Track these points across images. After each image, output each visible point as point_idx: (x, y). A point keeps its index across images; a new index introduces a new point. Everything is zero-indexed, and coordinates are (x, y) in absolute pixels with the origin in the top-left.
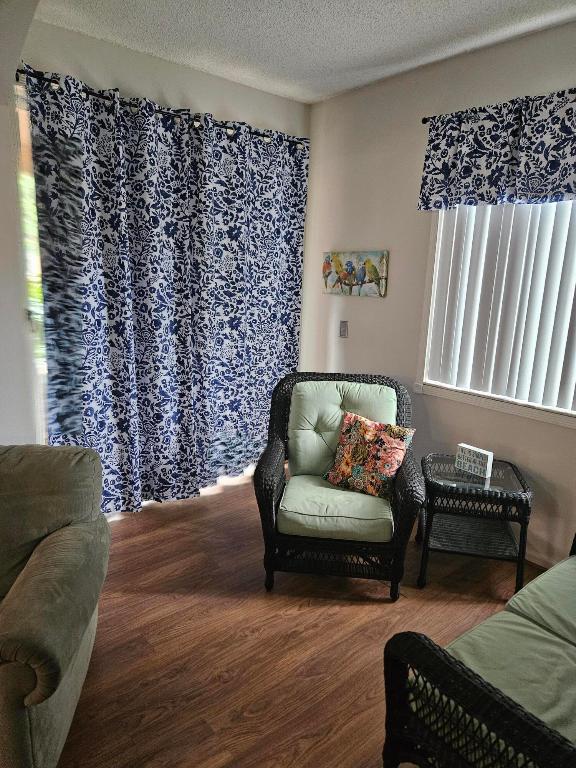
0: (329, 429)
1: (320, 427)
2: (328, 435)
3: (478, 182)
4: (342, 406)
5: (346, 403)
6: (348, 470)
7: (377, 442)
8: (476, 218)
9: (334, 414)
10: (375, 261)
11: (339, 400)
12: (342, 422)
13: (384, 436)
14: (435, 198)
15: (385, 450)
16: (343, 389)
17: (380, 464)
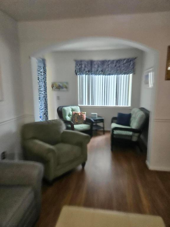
0: (70, 115)
1: (69, 115)
2: (71, 116)
3: (86, 72)
4: (72, 111)
5: (73, 110)
6: (77, 121)
8: (85, 77)
9: (71, 113)
10: (65, 84)
11: (71, 110)
12: (73, 114)
13: (82, 114)
14: (78, 73)
16: (71, 108)
17: (83, 119)
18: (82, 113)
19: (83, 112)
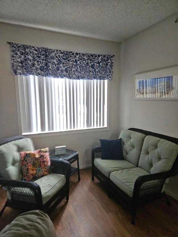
1: (14, 163)
2: (17, 164)
4: (18, 151)
5: (20, 149)
6: (35, 172)
7: (41, 157)
12: (21, 157)
13: (42, 154)
14: (18, 72)
15: (45, 158)
16: (15, 144)
17: (45, 163)
18: (40, 151)
19: (43, 150)
